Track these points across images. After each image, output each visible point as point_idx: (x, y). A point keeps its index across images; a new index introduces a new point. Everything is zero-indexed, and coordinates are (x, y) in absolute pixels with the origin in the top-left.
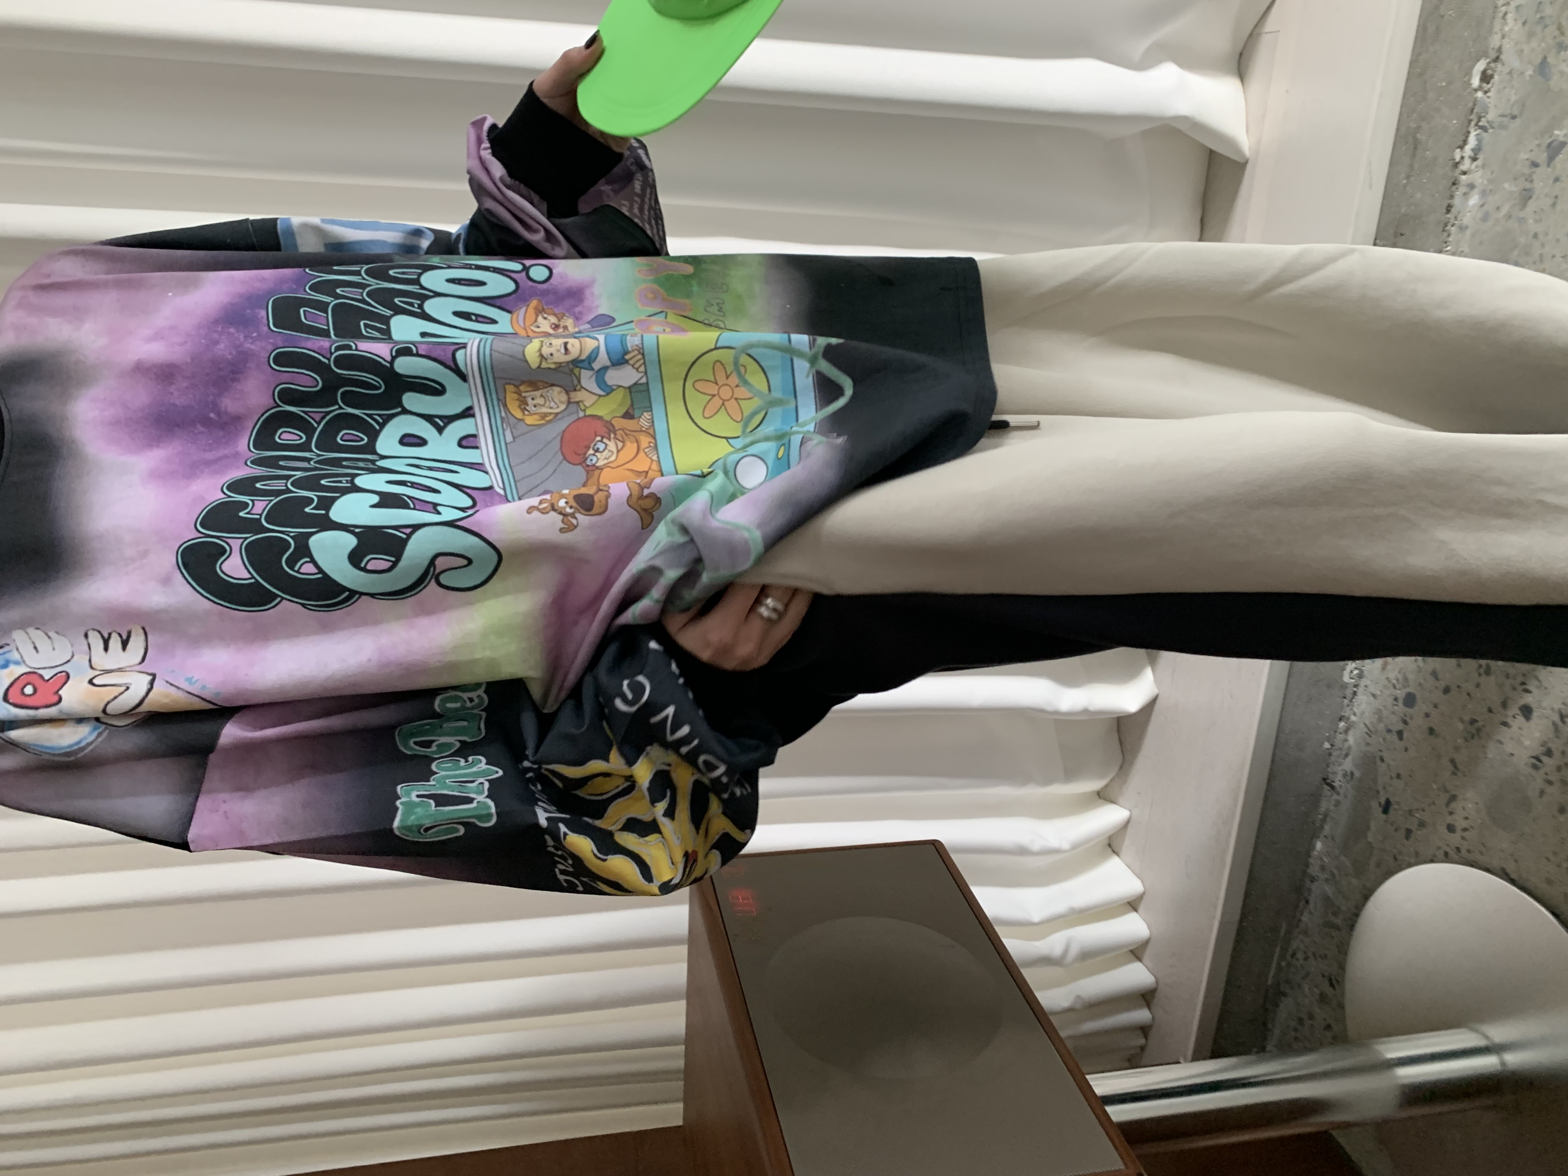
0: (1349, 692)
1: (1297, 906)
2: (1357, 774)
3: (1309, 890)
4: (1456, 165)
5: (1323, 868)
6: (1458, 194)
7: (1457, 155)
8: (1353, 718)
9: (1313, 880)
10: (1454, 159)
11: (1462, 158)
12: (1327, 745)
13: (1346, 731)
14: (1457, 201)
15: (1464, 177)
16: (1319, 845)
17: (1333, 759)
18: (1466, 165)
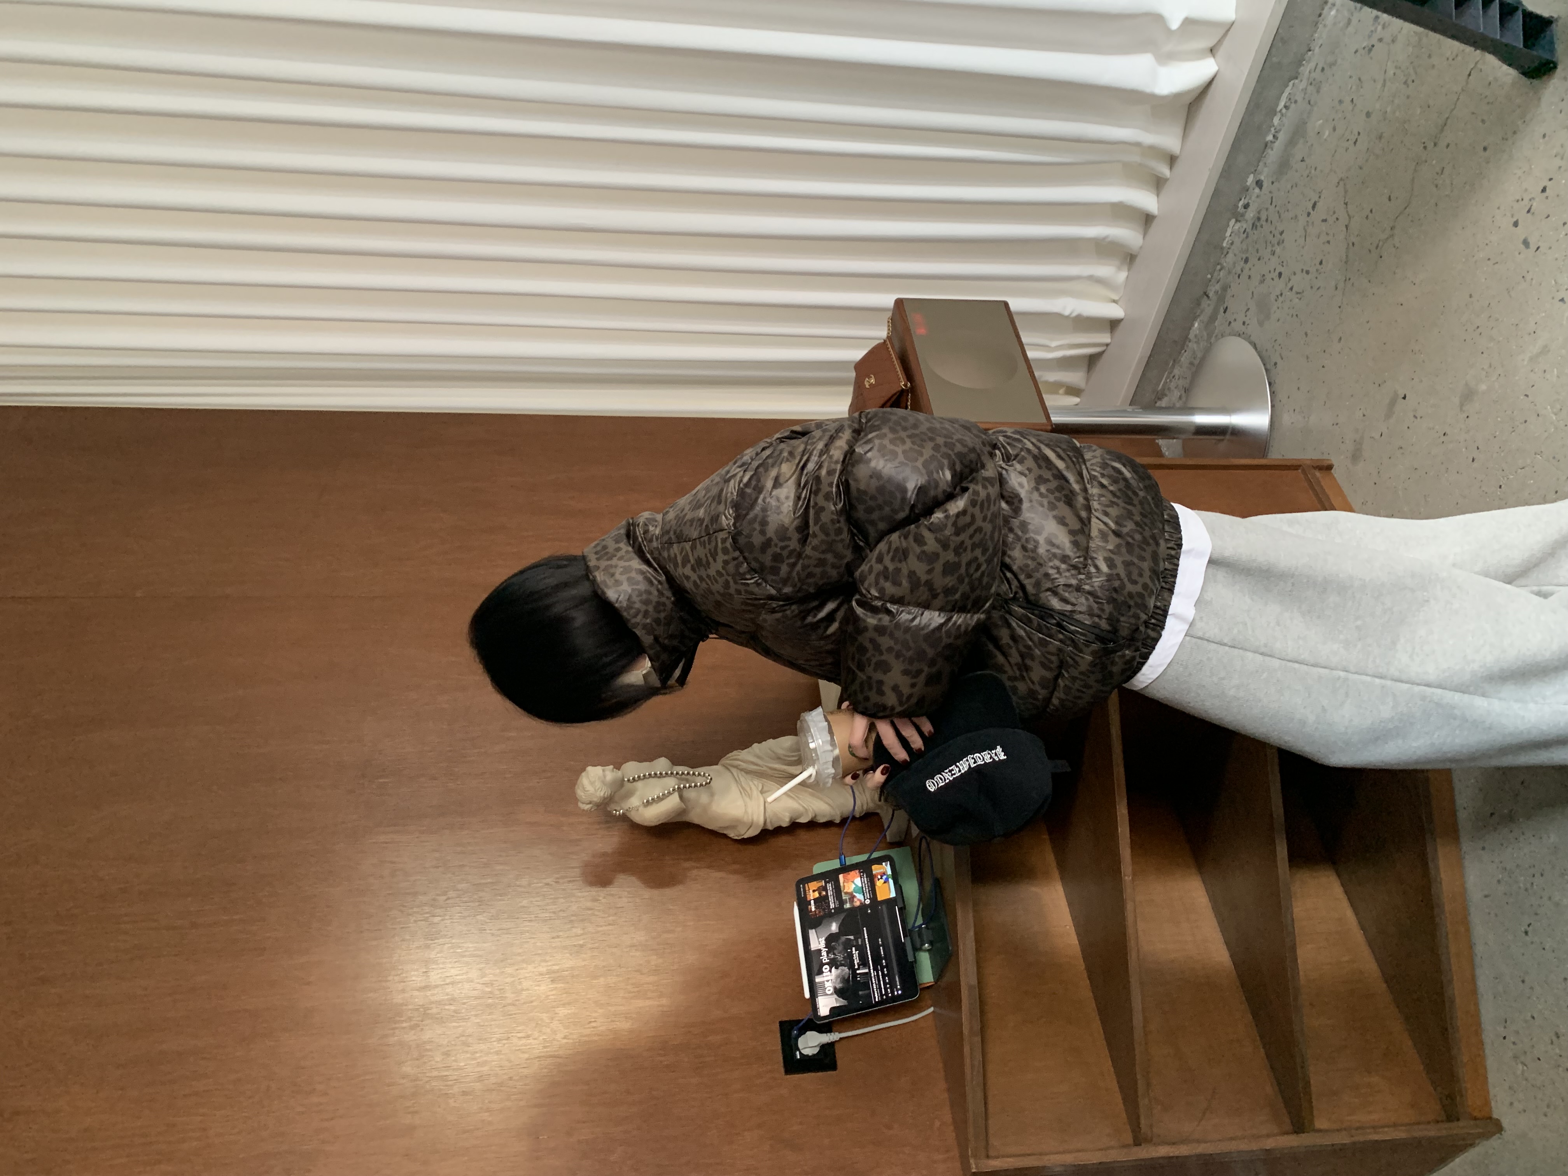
0: (1225, 252)
1: (1179, 353)
2: (1220, 292)
3: (1188, 346)
5: (1196, 336)
8: (1225, 264)
9: (1190, 341)
12: (1209, 276)
13: (1220, 270)
16: (1196, 325)
17: (1211, 283)
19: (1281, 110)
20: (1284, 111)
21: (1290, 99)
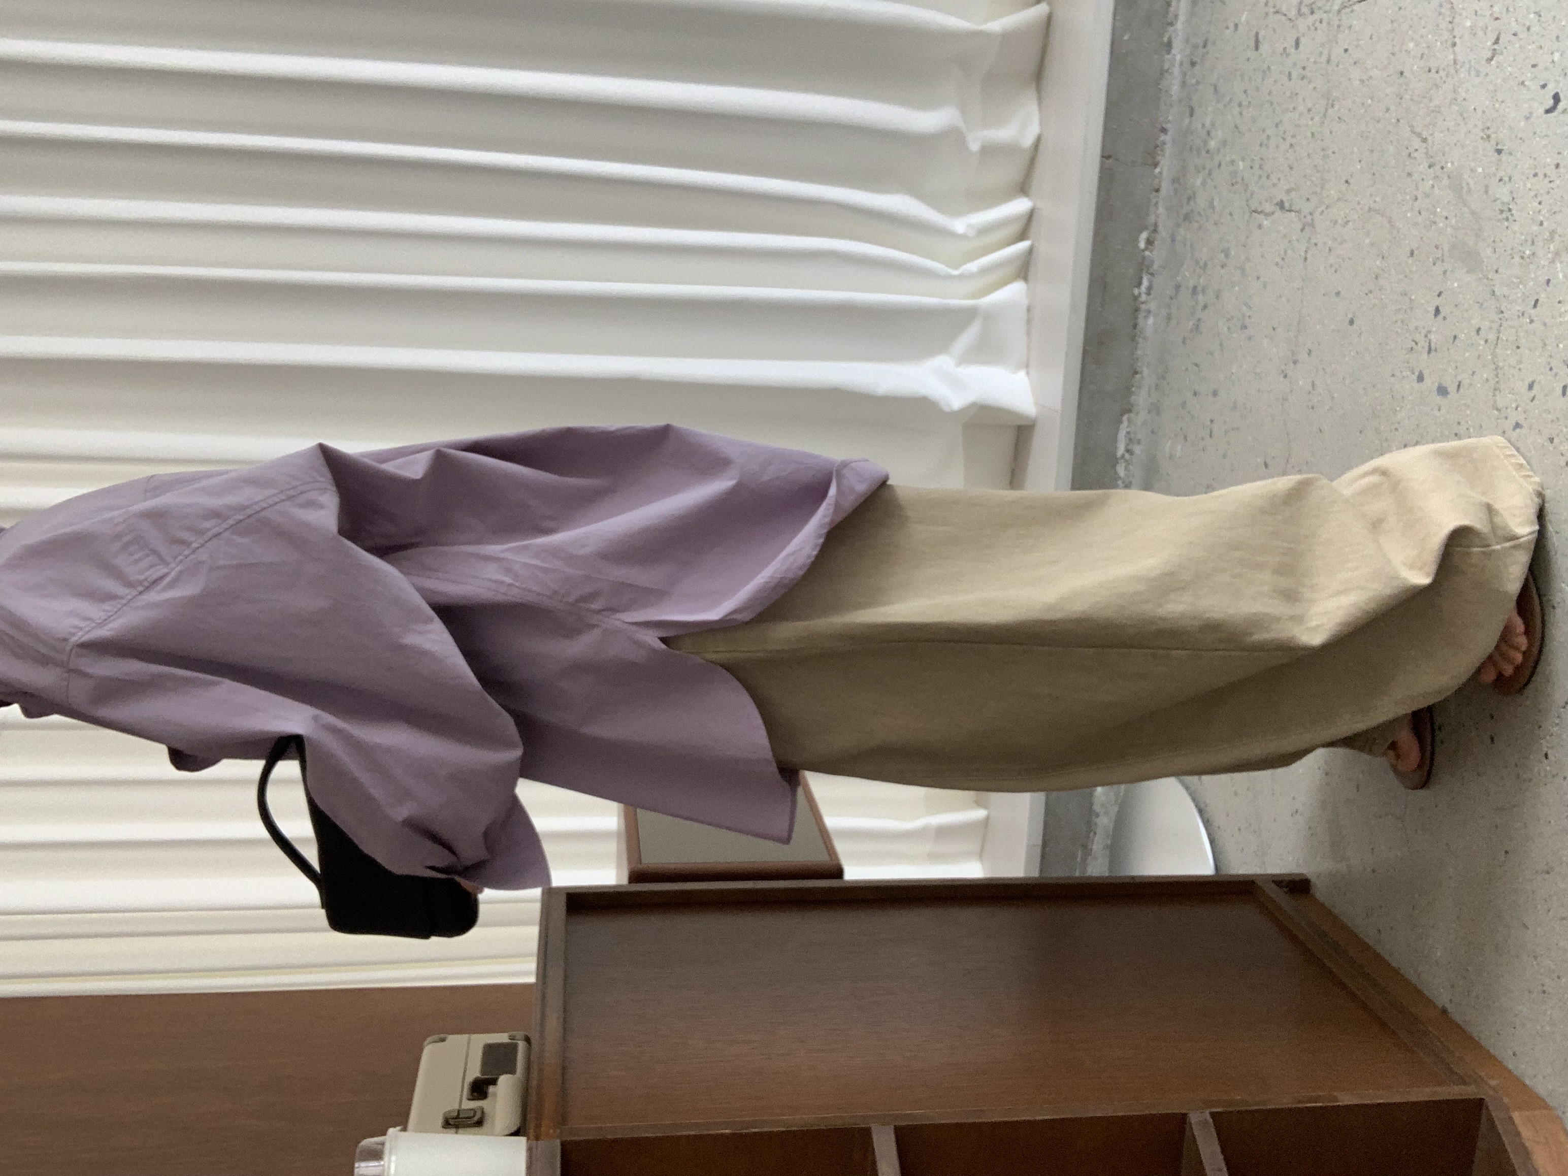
1: (1088, 837)
3: (1095, 823)
4: (1136, 298)
6: (1141, 316)
7: (1136, 291)
9: (1097, 815)
10: (1133, 294)
11: (1140, 294)
14: (1141, 321)
15: (1143, 307)
18: (1144, 298)
19: (1123, 456)
20: (1127, 456)
21: (1130, 439)
